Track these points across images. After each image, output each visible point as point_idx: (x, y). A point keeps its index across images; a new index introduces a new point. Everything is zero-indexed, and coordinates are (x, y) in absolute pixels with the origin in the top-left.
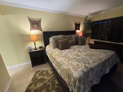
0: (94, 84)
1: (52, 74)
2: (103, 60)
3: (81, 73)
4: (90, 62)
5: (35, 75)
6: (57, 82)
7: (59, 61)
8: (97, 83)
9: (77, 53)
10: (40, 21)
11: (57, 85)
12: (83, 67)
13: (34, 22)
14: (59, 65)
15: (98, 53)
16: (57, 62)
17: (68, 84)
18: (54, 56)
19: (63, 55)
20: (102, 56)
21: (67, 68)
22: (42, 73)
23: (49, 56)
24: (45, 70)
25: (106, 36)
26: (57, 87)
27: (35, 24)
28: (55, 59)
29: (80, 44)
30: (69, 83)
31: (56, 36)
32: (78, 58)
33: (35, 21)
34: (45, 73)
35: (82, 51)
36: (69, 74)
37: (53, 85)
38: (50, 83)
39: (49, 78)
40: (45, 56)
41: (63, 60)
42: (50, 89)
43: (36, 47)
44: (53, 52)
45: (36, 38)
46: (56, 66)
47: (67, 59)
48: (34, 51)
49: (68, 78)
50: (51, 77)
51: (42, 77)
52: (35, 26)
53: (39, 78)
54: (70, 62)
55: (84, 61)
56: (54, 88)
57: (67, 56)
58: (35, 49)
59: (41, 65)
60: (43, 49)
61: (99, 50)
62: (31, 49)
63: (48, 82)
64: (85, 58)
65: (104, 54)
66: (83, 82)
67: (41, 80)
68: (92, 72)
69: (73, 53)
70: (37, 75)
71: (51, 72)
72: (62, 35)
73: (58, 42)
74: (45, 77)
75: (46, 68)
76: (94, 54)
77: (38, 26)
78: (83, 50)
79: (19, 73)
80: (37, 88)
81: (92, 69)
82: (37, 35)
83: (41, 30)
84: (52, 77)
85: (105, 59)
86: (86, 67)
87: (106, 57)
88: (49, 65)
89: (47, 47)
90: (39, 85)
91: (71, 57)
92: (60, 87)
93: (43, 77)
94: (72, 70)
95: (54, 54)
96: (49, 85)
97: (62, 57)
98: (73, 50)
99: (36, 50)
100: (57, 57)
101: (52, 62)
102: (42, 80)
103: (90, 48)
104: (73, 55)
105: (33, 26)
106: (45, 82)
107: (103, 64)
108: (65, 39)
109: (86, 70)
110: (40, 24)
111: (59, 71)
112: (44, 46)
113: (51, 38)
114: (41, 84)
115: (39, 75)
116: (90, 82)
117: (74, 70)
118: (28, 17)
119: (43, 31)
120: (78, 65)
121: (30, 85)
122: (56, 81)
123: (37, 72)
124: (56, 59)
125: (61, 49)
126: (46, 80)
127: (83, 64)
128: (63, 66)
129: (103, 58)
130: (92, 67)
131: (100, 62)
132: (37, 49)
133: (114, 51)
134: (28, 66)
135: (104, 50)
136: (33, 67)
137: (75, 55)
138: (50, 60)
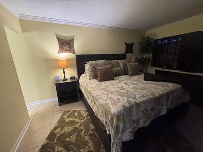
0: (141, 127)
1: (87, 116)
2: (157, 95)
3: (121, 108)
4: (137, 96)
5: (62, 116)
6: (92, 127)
7: (95, 95)
8: (145, 126)
9: (122, 86)
10: (73, 39)
11: (92, 130)
12: (125, 101)
13: (64, 41)
14: (95, 100)
15: (153, 86)
16: (93, 96)
17: (104, 124)
18: (89, 89)
19: (102, 87)
20: (158, 90)
21: (104, 102)
22: (72, 114)
23: (83, 90)
24: (77, 111)
25: (175, 63)
26: (92, 132)
27: (66, 44)
28: (90, 93)
29: (130, 73)
30: (106, 122)
31: (94, 62)
32: (122, 91)
33: (66, 40)
34: (76, 114)
35: (130, 83)
36: (106, 111)
37: (87, 130)
38: (82, 127)
39: (82, 121)
40: (78, 91)
41: (100, 93)
42: (82, 134)
43: (65, 77)
44: (89, 84)
45: (66, 63)
46: (92, 102)
47: (106, 93)
48: (63, 82)
49: (105, 116)
50: (84, 120)
51: (71, 119)
52: (65, 47)
53: (67, 120)
54: (109, 96)
55: (128, 95)
56: (87, 134)
57: (107, 89)
58: (64, 80)
59: (71, 104)
60: (76, 80)
61: (157, 82)
62: (59, 80)
63: (80, 126)
64: (131, 91)
65: (161, 87)
66: (122, 119)
67: (70, 123)
68: (137, 108)
69: (116, 86)
70: (66, 116)
71: (84, 114)
72: (103, 61)
73: (96, 70)
74: (76, 120)
75: (79, 108)
76: (146, 87)
77: (69, 47)
78: (132, 82)
79: (40, 112)
80: (65, 133)
81: (137, 104)
82: (68, 60)
83: (74, 53)
84: (87, 119)
85: (161, 93)
86: (129, 102)
87: (164, 91)
88: (83, 104)
89: (81, 77)
90: (67, 129)
91: (112, 90)
92: (96, 133)
93: (74, 119)
94: (110, 104)
95: (90, 86)
96: (82, 130)
97: (100, 89)
98: (117, 81)
99: (65, 82)
100: (93, 89)
101: (87, 98)
102: (72, 123)
103: (144, 80)
104: (115, 88)
105: (62, 46)
106: (75, 126)
107: (157, 101)
108: (107, 65)
109: (128, 105)
110: (73, 44)
111: (95, 110)
112: (76, 76)
113: (87, 64)
114: (71, 128)
115: (69, 117)
116: (134, 121)
117: (112, 104)
118: (56, 35)
119: (77, 54)
120: (119, 99)
121: (55, 128)
122: (91, 125)
123: (65, 113)
124: (92, 92)
125: (101, 80)
126: (77, 123)
127: (126, 98)
128: (100, 100)
129: (158, 92)
130: (138, 102)
131: (151, 97)
132: (66, 80)
133: (180, 84)
134: (54, 104)
135: (165, 83)
136: (60, 105)
137: (118, 87)
138: (85, 95)
